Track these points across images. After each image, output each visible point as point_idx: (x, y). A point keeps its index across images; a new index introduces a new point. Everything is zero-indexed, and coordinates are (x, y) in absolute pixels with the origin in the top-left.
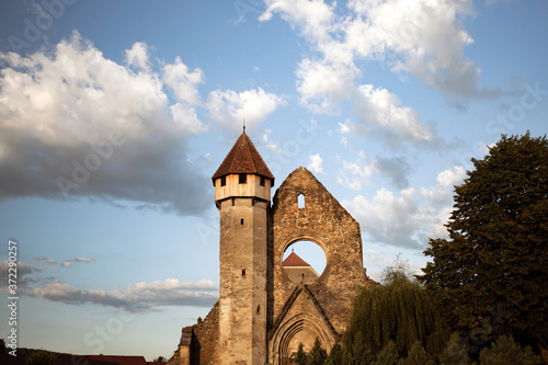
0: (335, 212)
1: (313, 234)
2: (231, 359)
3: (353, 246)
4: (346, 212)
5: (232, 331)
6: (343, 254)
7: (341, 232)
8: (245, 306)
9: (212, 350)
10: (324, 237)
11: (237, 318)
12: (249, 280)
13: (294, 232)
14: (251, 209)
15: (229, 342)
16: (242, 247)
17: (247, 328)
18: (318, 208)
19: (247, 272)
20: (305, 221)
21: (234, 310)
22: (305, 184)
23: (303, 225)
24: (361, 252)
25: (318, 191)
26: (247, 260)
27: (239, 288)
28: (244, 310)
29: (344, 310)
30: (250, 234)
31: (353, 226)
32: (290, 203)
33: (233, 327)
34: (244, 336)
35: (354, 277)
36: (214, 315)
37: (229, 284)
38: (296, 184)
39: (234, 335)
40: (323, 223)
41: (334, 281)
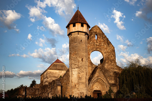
0: (107, 42)
1: (100, 49)
2: (78, 92)
3: (113, 54)
4: (110, 42)
5: (78, 81)
6: (110, 57)
7: (109, 49)
8: (83, 72)
9: (67, 88)
10: (104, 50)
11: (80, 76)
12: (84, 62)
13: (94, 47)
14: (84, 37)
15: (77, 85)
16: (82, 50)
17: (84, 80)
18: (102, 40)
19: (83, 60)
20: (98, 44)
21: (79, 73)
22: (98, 31)
23: (97, 45)
24: (115, 57)
25: (102, 34)
26: (83, 55)
27: (81, 65)
28: (83, 73)
29: (111, 76)
30: (84, 46)
31: (113, 48)
32: (93, 37)
33: (79, 79)
34: (83, 83)
35: (113, 65)
36: (67, 75)
37: (77, 63)
38: (95, 31)
39: (79, 83)
40: (104, 45)
41: (107, 66)
